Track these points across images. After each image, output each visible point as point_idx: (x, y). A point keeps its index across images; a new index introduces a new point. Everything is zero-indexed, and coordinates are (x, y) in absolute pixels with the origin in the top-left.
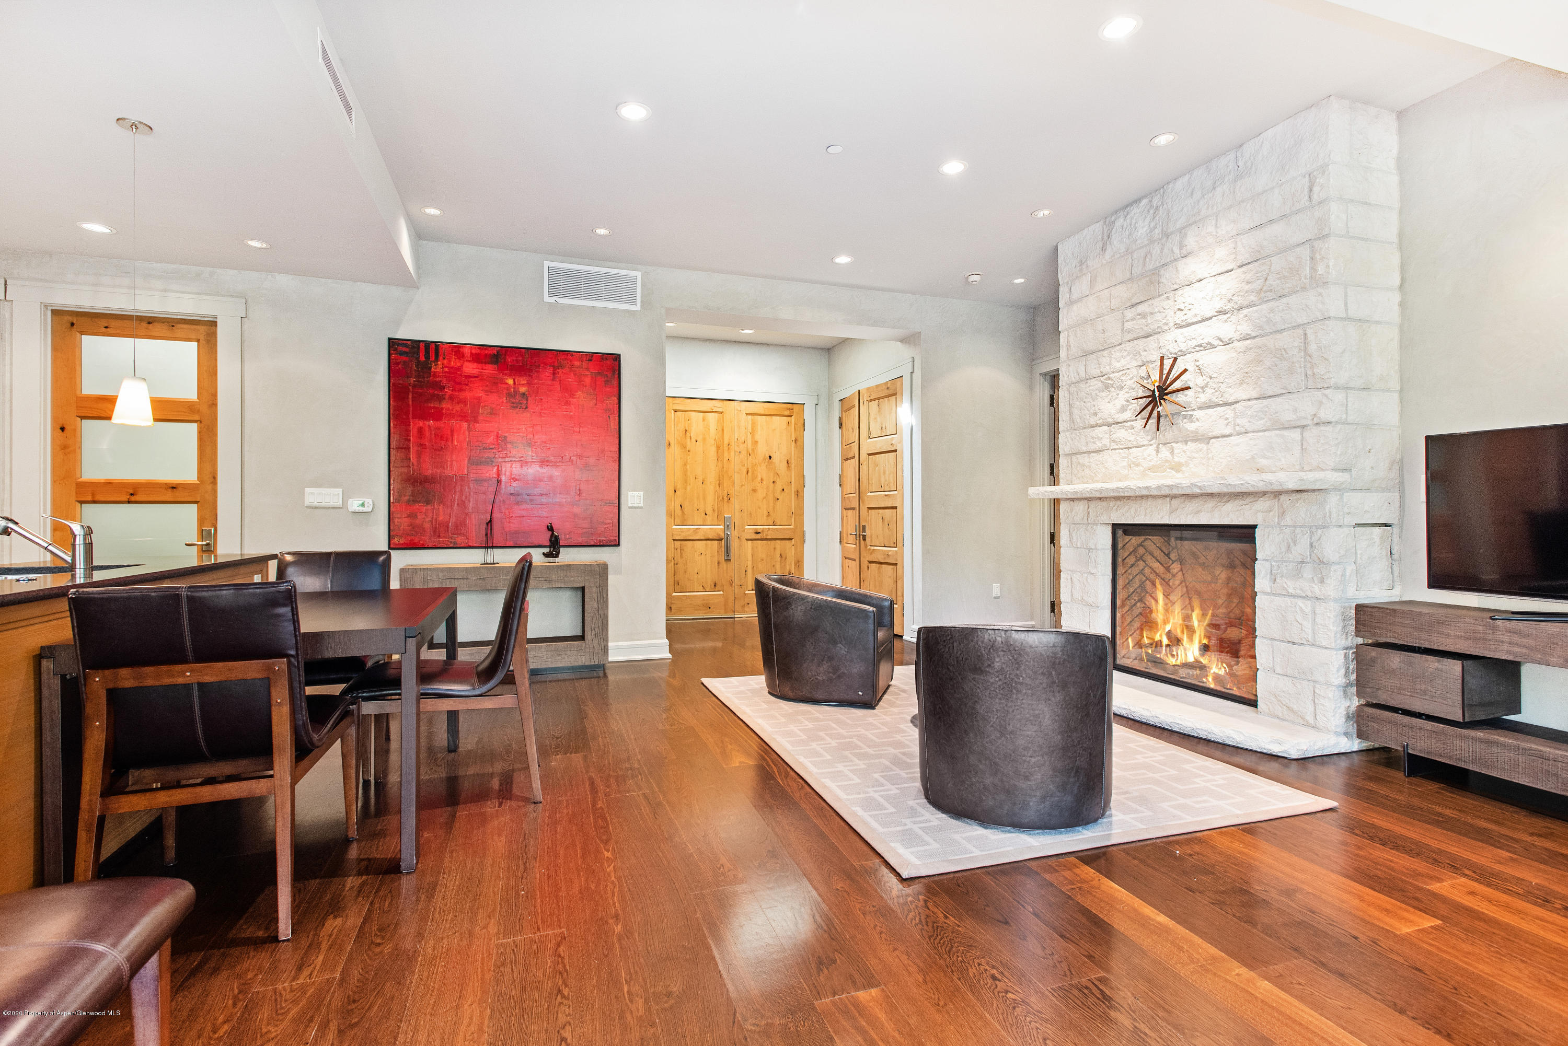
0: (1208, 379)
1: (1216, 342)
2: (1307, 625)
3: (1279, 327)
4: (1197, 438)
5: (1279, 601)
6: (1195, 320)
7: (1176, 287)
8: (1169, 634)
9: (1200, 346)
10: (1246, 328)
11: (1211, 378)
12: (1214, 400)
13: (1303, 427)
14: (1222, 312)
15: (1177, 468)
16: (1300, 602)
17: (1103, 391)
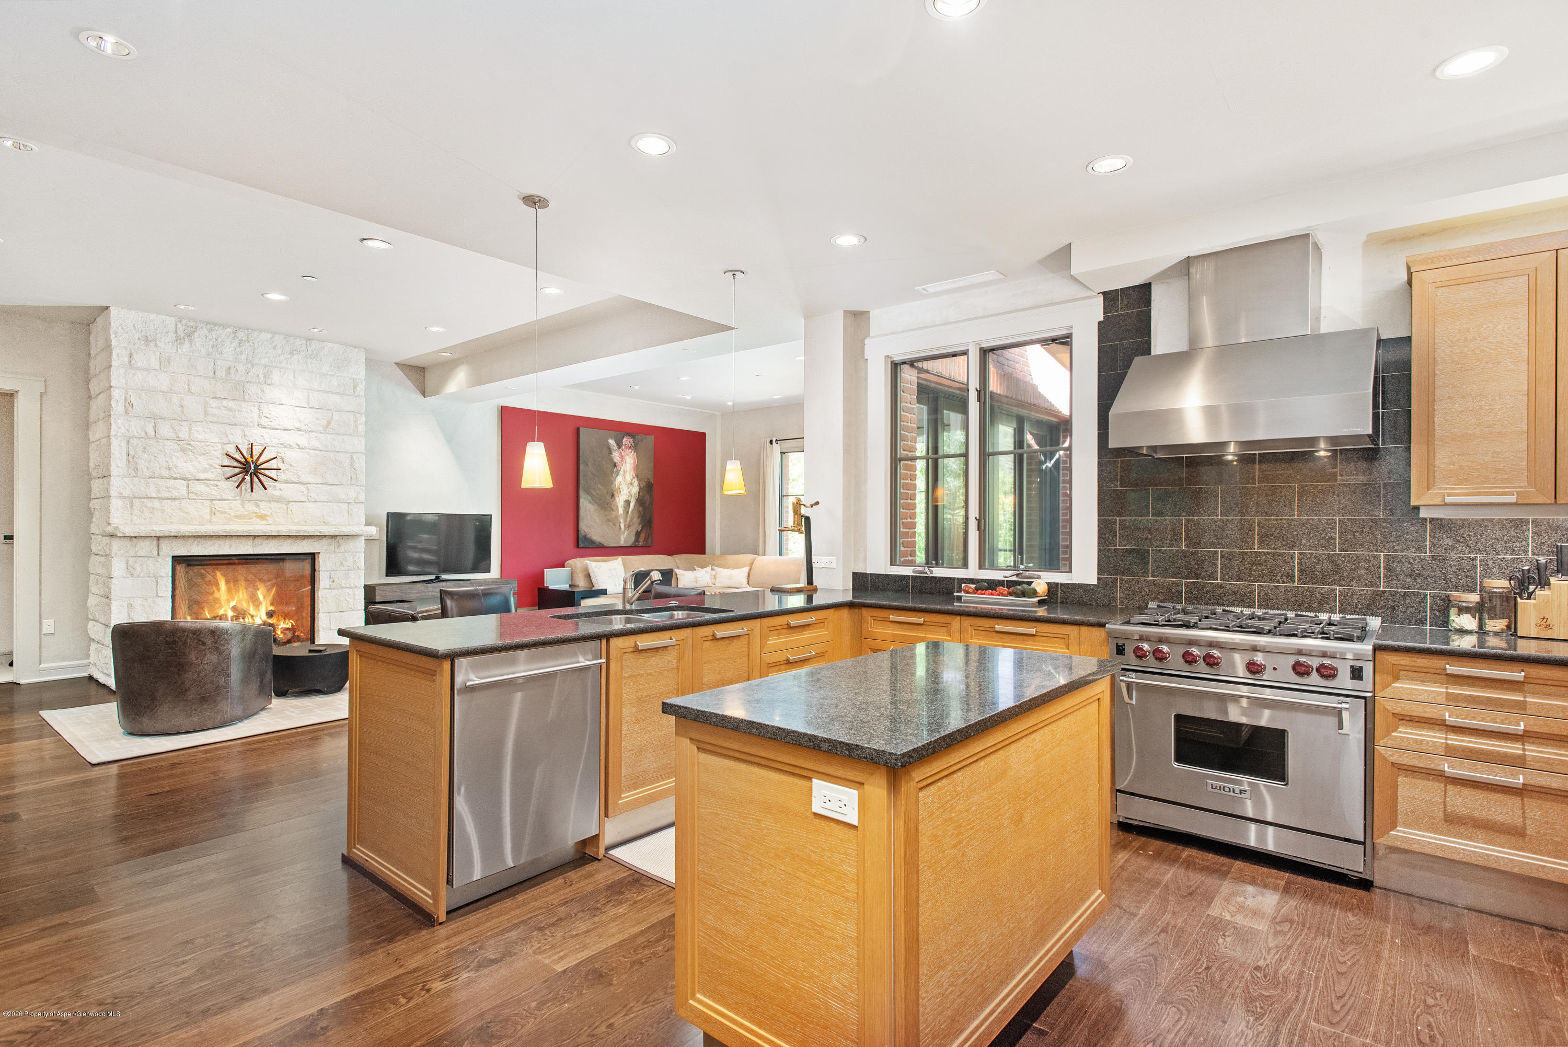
0: (289, 466)
1: (294, 446)
2: (351, 601)
3: (338, 449)
4: (279, 500)
5: (335, 591)
6: (279, 427)
7: (261, 401)
8: (234, 609)
9: (282, 444)
10: (315, 443)
11: (291, 465)
12: (293, 479)
13: (349, 503)
14: (300, 430)
15: (263, 517)
16: (347, 590)
17: (178, 452)
